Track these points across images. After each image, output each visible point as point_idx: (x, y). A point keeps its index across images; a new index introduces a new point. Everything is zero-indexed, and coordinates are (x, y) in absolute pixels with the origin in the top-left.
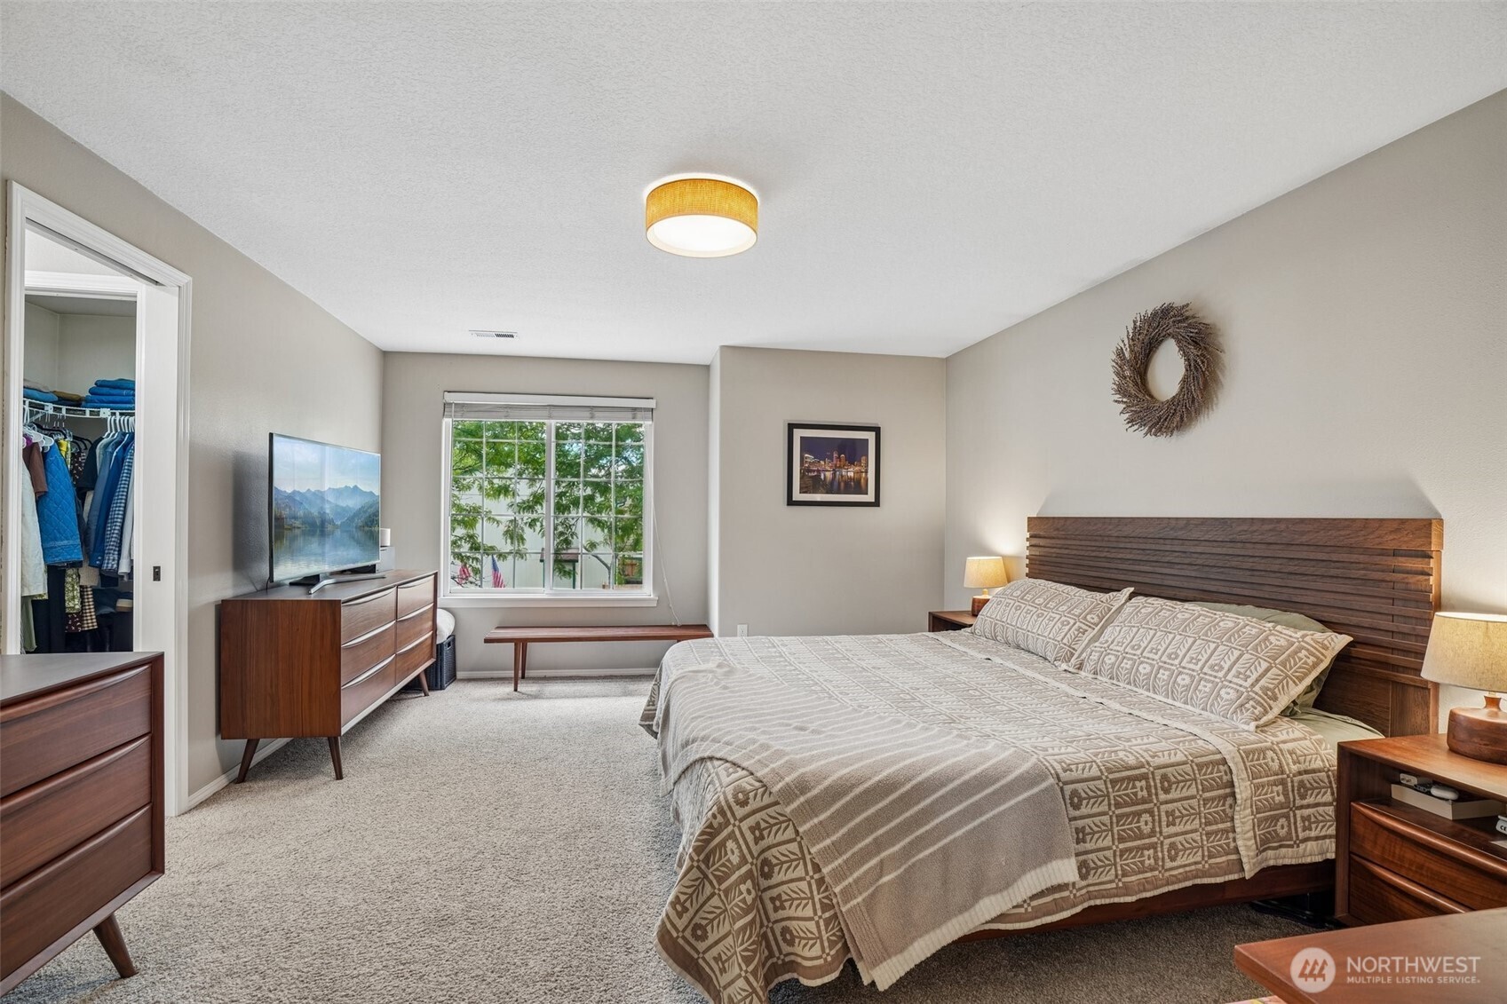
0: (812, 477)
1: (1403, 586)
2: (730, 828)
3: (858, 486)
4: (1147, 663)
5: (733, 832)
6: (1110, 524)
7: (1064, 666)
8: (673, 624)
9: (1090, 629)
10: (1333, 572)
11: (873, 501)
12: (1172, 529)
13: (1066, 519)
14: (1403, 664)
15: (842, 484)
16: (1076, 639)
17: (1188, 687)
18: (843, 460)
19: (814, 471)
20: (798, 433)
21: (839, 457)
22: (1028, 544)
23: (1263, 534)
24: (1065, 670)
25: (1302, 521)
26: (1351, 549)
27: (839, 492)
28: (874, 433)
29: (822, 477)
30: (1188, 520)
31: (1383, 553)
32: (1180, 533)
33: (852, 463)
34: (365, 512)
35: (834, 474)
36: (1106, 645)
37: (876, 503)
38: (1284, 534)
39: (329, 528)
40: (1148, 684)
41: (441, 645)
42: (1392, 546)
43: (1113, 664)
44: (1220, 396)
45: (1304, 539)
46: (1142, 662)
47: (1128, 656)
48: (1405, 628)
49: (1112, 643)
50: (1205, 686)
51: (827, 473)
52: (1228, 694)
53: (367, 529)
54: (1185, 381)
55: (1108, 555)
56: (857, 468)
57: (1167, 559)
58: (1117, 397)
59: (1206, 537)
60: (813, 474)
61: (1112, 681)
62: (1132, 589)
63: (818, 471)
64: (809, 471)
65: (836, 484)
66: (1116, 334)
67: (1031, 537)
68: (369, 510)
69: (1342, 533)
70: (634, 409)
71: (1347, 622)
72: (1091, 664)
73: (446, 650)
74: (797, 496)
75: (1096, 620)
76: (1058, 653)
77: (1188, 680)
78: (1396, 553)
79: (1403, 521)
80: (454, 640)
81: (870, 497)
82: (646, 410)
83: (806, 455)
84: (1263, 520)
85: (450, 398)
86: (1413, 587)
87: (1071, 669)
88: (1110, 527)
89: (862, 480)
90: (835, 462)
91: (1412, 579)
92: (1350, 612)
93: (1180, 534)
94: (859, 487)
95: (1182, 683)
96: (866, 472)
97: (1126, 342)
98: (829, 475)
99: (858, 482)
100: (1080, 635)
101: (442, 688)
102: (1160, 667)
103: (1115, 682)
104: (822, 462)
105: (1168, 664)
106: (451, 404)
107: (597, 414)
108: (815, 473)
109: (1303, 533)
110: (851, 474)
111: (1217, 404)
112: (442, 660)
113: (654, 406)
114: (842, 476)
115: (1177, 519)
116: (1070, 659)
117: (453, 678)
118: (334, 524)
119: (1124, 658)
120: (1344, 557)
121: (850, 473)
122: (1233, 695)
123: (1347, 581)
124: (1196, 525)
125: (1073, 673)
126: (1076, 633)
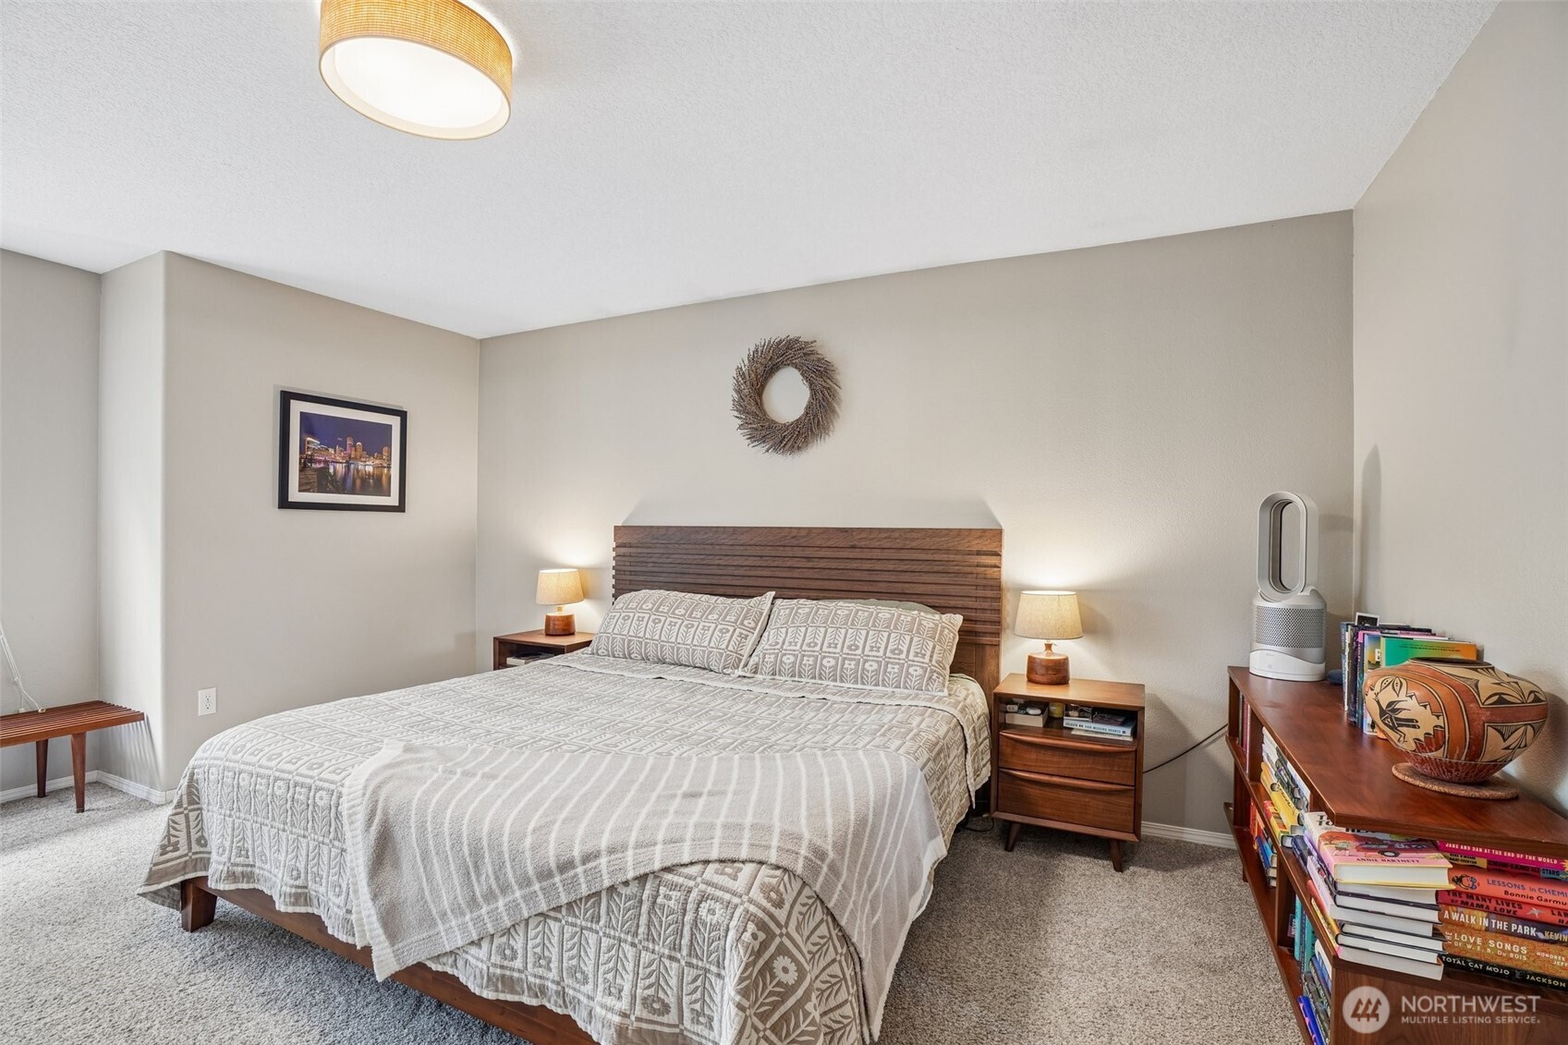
1: (983, 576)
2: (777, 940)
3: (376, 484)
4: (830, 657)
5: (781, 943)
6: (724, 533)
7: (739, 672)
9: (750, 634)
10: (936, 568)
11: (397, 504)
12: (793, 538)
13: (668, 528)
14: (983, 631)
15: (358, 482)
16: (740, 645)
17: (877, 672)
18: (360, 450)
19: (320, 462)
20: (297, 407)
21: (355, 446)
22: (614, 554)
23: (879, 541)
24: (739, 676)
25: (912, 530)
26: (948, 551)
27: (353, 492)
28: (399, 418)
29: (331, 471)
30: (810, 529)
31: (970, 553)
32: (802, 540)
33: (371, 454)
35: (348, 467)
36: (779, 646)
37: (401, 508)
38: (898, 541)
40: (835, 675)
42: (975, 548)
43: (794, 663)
44: (835, 424)
45: (914, 544)
46: (824, 657)
47: (806, 653)
48: (986, 605)
49: (783, 643)
50: (893, 668)
51: (338, 465)
52: (915, 671)
54: (809, 407)
55: (721, 562)
56: (377, 462)
57: (789, 564)
58: (736, 414)
59: (829, 544)
60: (318, 466)
61: (793, 679)
62: (773, 593)
63: (326, 462)
64: (313, 461)
65: (349, 481)
66: (737, 356)
67: (617, 547)
69: (943, 539)
71: (947, 605)
72: (768, 666)
74: (295, 495)
75: (753, 625)
76: (726, 661)
77: (875, 666)
78: (979, 553)
79: (984, 531)
81: (393, 500)
83: (309, 439)
84: (880, 530)
86: (989, 576)
87: (747, 675)
88: (724, 536)
89: (384, 478)
90: (348, 451)
91: (990, 571)
92: (947, 598)
93: (802, 542)
94: (378, 485)
95: (870, 669)
96: (389, 467)
97: (746, 362)
98: (340, 468)
99: (378, 479)
100: (743, 640)
102: (845, 659)
103: (796, 679)
104: (331, 451)
105: (851, 654)
108: (322, 465)
109: (912, 540)
110: (370, 469)
111: (833, 431)
114: (358, 471)
115: (799, 528)
116: (740, 664)
119: (804, 656)
120: (945, 557)
121: (368, 467)
122: (920, 671)
123: (945, 575)
124: (818, 534)
125: (749, 678)
126: (739, 639)
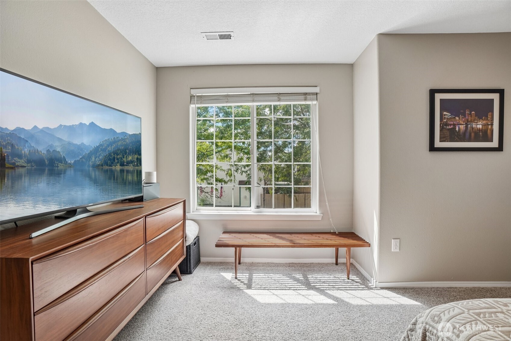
0: (449, 129)
8: (332, 231)
11: (498, 147)
15: (473, 135)
18: (474, 116)
19: (451, 125)
20: (438, 97)
21: (470, 114)
27: (470, 140)
28: (498, 94)
29: (457, 129)
33: (480, 118)
34: (104, 150)
35: (466, 127)
37: (500, 149)
39: (61, 166)
41: (189, 246)
51: (461, 126)
53: (106, 167)
56: (485, 122)
60: (450, 127)
63: (454, 125)
64: (447, 124)
65: (467, 135)
68: (109, 149)
70: (306, 94)
73: (193, 248)
74: (438, 144)
80: (198, 240)
81: (495, 144)
82: (313, 94)
83: (445, 113)
85: (194, 92)
90: (467, 118)
96: (492, 124)
98: (462, 127)
101: (190, 273)
104: (457, 118)
106: (194, 96)
107: (282, 98)
108: (452, 127)
110: (480, 126)
112: (190, 256)
113: (318, 91)
114: (473, 128)
117: (198, 262)
118: (66, 163)
